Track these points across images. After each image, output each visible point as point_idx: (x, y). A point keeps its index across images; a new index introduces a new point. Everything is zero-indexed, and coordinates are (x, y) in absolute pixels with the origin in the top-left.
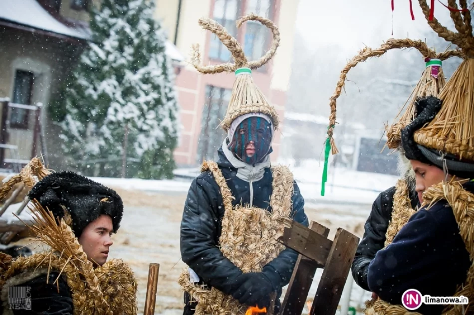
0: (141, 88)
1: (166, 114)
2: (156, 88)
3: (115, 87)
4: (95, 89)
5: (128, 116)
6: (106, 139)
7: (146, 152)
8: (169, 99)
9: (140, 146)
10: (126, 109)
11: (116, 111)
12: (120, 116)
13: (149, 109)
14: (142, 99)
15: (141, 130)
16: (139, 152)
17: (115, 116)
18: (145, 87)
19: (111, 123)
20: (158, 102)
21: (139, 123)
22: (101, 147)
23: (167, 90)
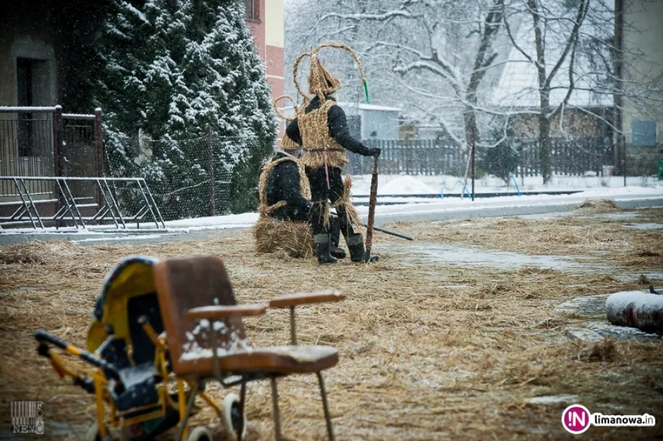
0: (212, 64)
1: (254, 100)
2: (235, 60)
3: (172, 68)
4: (141, 76)
5: (204, 112)
6: (173, 155)
7: (238, 168)
8: (254, 77)
9: (229, 159)
10: (197, 101)
11: (182, 107)
12: (191, 113)
13: (232, 97)
14: (219, 82)
15: (224, 132)
16: (229, 167)
17: (182, 116)
18: (217, 61)
19: (177, 126)
20: (240, 84)
21: (222, 122)
22: (166, 168)
23: (248, 63)
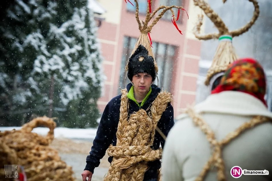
0: (65, 42)
1: (90, 65)
2: (80, 41)
3: (40, 40)
4: (21, 43)
5: (54, 68)
6: (33, 90)
7: (70, 103)
8: (92, 51)
9: (66, 96)
10: (51, 61)
11: (42, 63)
12: (46, 68)
13: (73, 61)
14: (67, 51)
15: (66, 81)
16: (65, 101)
17: (41, 68)
18: (69, 40)
19: (37, 74)
20: (82, 54)
21: (65, 75)
22: (28, 98)
23: (90, 43)
